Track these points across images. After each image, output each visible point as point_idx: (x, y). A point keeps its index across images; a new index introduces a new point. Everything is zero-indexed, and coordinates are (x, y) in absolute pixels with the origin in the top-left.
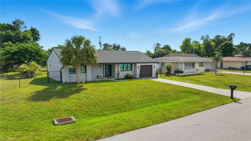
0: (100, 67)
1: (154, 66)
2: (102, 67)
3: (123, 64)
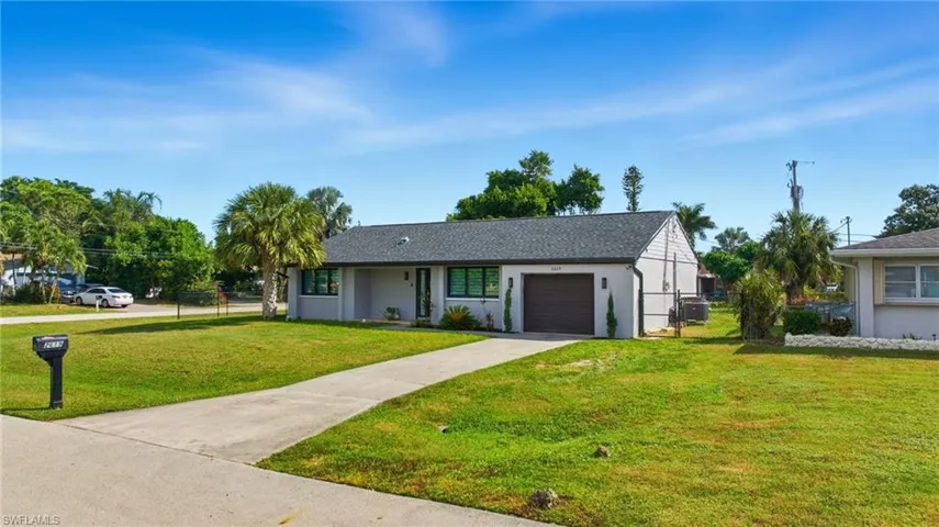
0: (407, 279)
1: (604, 279)
2: (413, 279)
3: (466, 268)
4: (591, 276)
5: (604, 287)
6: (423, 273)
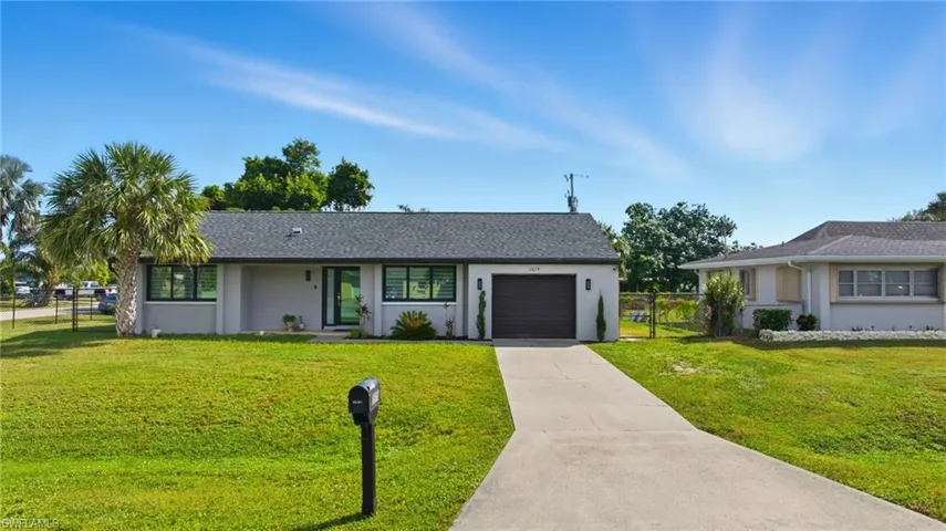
0: (308, 279)
1: (588, 280)
2: (317, 280)
3: (408, 267)
4: (573, 277)
5: (588, 288)
6: (331, 273)
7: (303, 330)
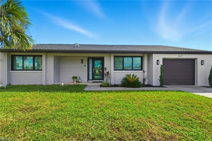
0: (82, 63)
1: (202, 61)
2: (86, 63)
4: (194, 60)
7: (80, 82)
